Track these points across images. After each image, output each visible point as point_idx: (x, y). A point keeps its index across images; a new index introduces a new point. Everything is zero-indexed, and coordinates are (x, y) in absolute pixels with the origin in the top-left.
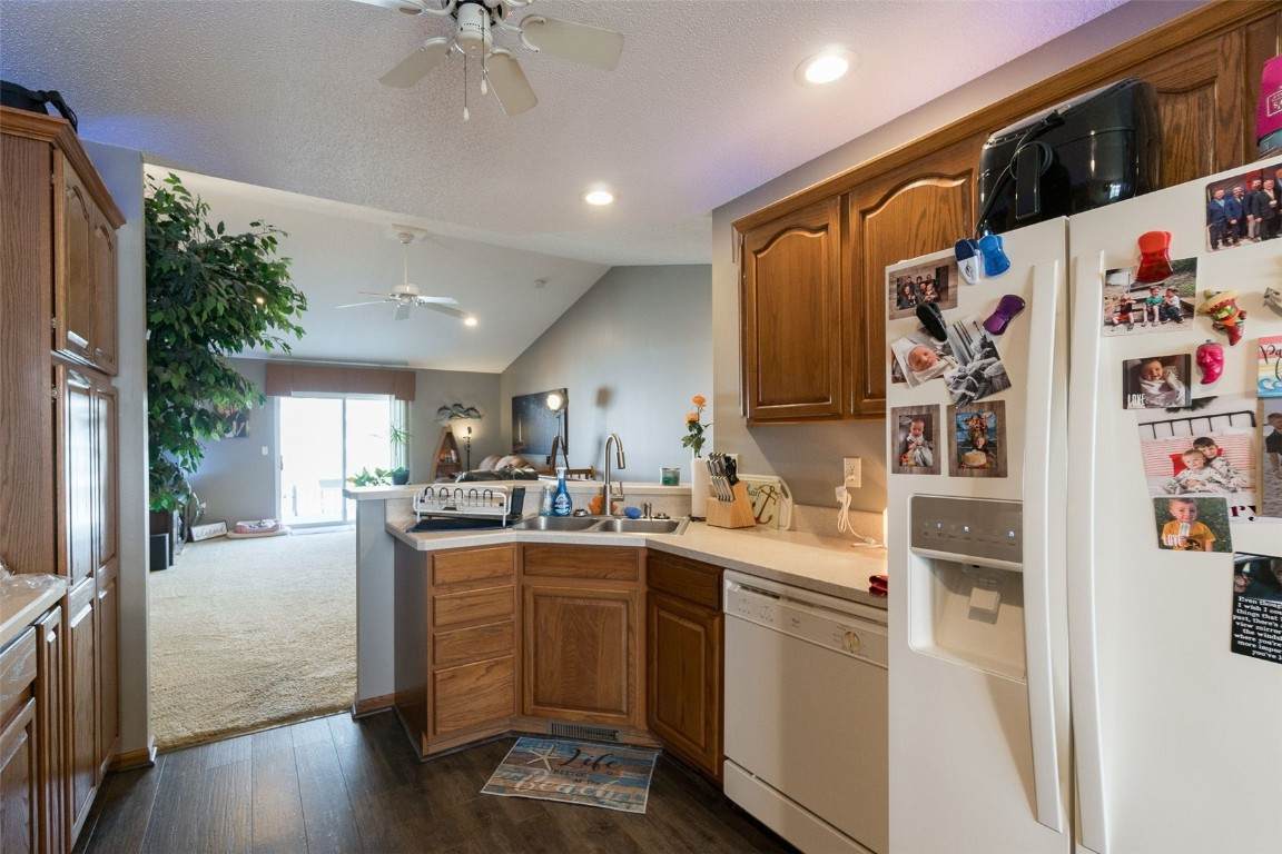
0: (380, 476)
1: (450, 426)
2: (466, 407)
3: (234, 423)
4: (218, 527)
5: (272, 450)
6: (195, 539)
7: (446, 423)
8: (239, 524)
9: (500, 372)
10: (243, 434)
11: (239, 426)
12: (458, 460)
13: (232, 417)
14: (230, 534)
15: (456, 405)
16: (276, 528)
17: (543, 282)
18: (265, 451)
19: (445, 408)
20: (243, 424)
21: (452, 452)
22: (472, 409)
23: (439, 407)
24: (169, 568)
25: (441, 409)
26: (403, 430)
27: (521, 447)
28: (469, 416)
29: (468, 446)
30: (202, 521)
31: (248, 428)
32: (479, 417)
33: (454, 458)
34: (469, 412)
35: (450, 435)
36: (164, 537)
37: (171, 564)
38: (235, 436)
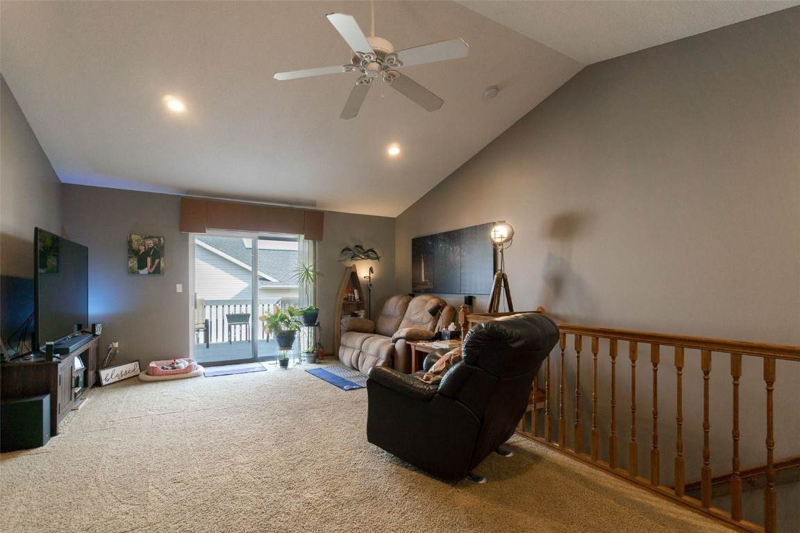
0: (292, 315)
1: (354, 266)
2: (366, 248)
3: (149, 259)
4: (129, 368)
5: (186, 288)
6: (104, 383)
7: (350, 263)
8: (152, 364)
9: (395, 216)
10: (157, 271)
11: (153, 262)
12: (361, 298)
13: (147, 253)
14: (143, 376)
15: (357, 246)
16: (189, 369)
17: (497, 88)
18: (179, 288)
19: (348, 249)
20: (157, 261)
21: (355, 291)
22: (371, 250)
23: (343, 248)
24: (51, 444)
25: (344, 250)
26: (311, 268)
27: (424, 287)
28: (368, 257)
29: (370, 286)
30: (113, 362)
31: (162, 265)
32: (378, 258)
33: (357, 296)
34: (369, 254)
35: (354, 275)
36: (41, 402)
37: (54, 432)
38: (149, 273)
